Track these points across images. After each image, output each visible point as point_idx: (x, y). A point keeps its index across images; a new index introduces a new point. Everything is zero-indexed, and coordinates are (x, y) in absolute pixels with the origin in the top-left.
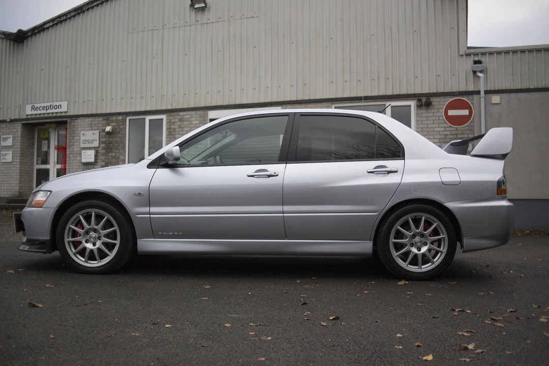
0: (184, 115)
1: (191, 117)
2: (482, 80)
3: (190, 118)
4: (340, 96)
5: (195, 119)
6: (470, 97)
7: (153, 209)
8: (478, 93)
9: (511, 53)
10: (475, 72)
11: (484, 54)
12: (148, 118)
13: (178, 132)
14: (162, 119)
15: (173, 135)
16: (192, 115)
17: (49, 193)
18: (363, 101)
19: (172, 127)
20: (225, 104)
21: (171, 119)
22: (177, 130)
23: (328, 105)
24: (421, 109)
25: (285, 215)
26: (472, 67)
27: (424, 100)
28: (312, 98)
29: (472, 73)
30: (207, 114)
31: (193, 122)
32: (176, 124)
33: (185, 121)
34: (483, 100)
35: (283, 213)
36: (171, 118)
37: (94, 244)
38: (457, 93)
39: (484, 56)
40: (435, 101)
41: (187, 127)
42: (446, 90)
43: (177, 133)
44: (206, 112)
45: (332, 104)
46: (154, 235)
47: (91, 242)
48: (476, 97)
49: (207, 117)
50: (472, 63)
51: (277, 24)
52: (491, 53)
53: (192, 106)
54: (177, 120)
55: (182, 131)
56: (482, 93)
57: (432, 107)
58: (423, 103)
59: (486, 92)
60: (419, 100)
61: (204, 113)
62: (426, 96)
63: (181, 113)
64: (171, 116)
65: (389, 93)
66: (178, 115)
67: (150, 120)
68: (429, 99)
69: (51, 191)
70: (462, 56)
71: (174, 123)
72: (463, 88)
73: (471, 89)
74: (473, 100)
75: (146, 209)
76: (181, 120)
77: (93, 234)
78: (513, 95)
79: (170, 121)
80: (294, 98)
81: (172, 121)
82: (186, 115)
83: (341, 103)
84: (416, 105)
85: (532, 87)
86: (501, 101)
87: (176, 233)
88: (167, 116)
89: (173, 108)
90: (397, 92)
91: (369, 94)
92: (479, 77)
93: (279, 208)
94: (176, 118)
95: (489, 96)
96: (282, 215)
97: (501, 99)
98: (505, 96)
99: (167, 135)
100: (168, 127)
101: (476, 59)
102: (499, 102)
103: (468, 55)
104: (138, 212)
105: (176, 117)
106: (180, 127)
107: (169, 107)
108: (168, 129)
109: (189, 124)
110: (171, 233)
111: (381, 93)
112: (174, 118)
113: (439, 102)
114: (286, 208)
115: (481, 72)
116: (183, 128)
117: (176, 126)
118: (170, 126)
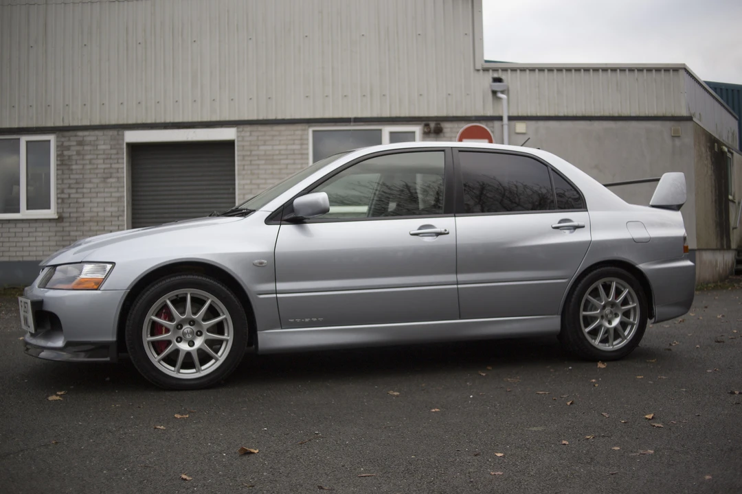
0: (85, 136)
1: (97, 140)
2: (505, 103)
3: (94, 141)
4: (318, 116)
5: (103, 142)
6: (490, 124)
7: (281, 286)
8: (500, 118)
9: (537, 71)
10: (494, 93)
11: (505, 70)
12: (24, 139)
13: (76, 160)
14: (49, 141)
15: (66, 165)
16: (97, 136)
17: (109, 266)
18: (352, 124)
19: (66, 153)
20: (149, 121)
21: (63, 142)
22: (74, 157)
23: (304, 128)
24: (429, 137)
25: (459, 286)
26: (491, 86)
27: (432, 125)
28: (280, 117)
29: (490, 94)
30: (123, 135)
31: (99, 147)
32: (72, 148)
33: (88, 145)
34: (506, 128)
35: (457, 284)
36: (63, 139)
37: (191, 344)
38: (473, 118)
39: (505, 73)
40: (447, 126)
41: (90, 154)
42: (459, 114)
43: (74, 162)
44: (120, 133)
45: (309, 127)
46: (282, 323)
47: (186, 341)
48: (497, 124)
49: (123, 139)
50: (491, 80)
51: (228, 11)
52: (514, 70)
53: (96, 122)
54: (74, 143)
55: (83, 159)
56: (505, 119)
57: (442, 135)
58: (432, 129)
59: (511, 118)
60: (427, 125)
61: (118, 134)
62: (436, 121)
63: (80, 133)
64: (64, 137)
65: (386, 114)
66: (76, 136)
67: (28, 142)
68: (439, 124)
69: (113, 264)
70: (478, 70)
71: (68, 148)
72: (480, 113)
73: (490, 113)
74: (493, 127)
75: (271, 286)
76: (81, 143)
77: (187, 328)
78: (541, 124)
79: (62, 145)
80: (254, 117)
81: (66, 144)
82: (88, 136)
83: (321, 126)
84: (422, 132)
85: (561, 114)
86: (527, 130)
87: (315, 319)
88: (57, 137)
89: (66, 124)
90: (396, 113)
91: (360, 115)
92: (500, 98)
93: (452, 278)
94: (72, 140)
95: (513, 123)
96: (455, 286)
97: (527, 127)
98: (533, 124)
99: (57, 165)
100: (59, 153)
101: (496, 75)
102: (524, 131)
103: (486, 70)
104: (260, 290)
105: (72, 138)
106: (78, 153)
107: (59, 124)
108: (60, 156)
109: (94, 150)
110: (307, 320)
111: (375, 114)
112: (69, 140)
113: (451, 128)
114: (462, 277)
115: (502, 92)
116: (83, 155)
117: (72, 152)
118: (62, 151)
